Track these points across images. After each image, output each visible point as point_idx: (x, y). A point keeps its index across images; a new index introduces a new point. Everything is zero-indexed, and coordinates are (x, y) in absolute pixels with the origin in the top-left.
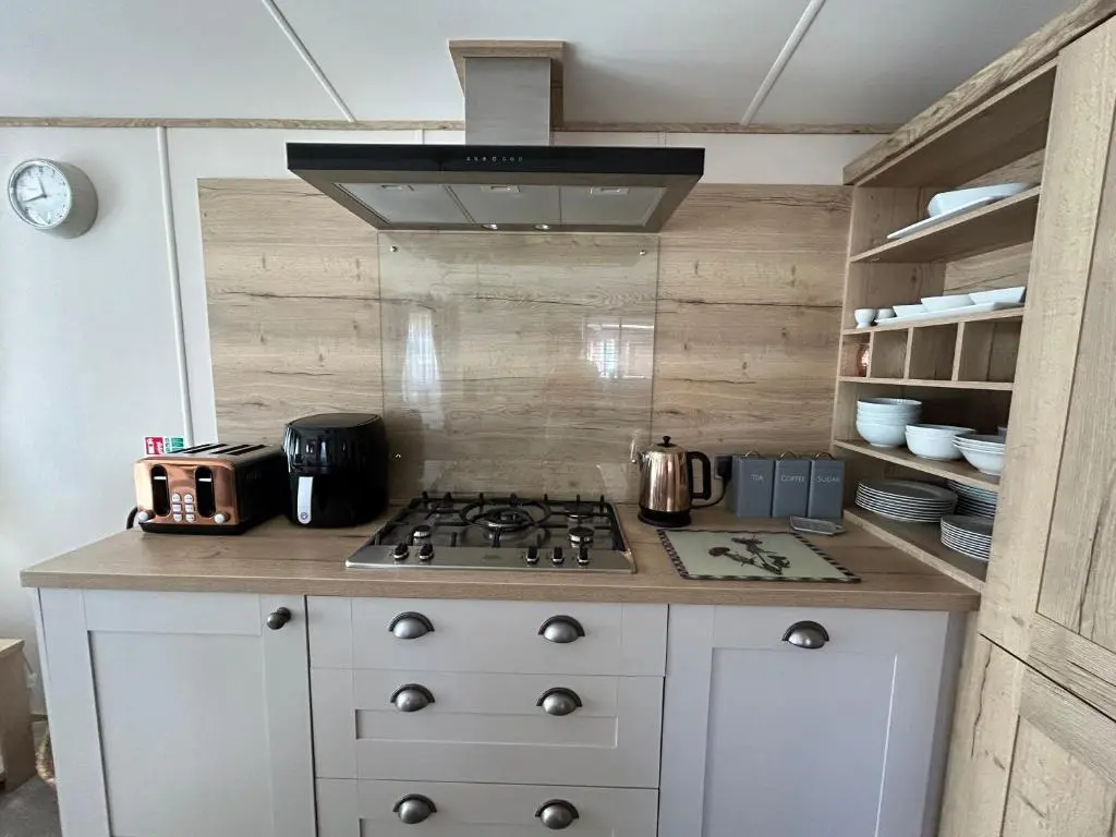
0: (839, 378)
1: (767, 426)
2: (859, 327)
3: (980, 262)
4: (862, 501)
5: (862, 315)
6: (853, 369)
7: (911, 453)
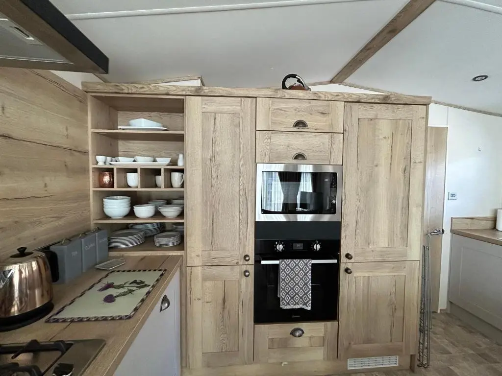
0: (92, 189)
1: (62, 222)
2: (99, 164)
3: (134, 143)
4: (113, 245)
5: (101, 159)
6: (97, 185)
7: (138, 217)
